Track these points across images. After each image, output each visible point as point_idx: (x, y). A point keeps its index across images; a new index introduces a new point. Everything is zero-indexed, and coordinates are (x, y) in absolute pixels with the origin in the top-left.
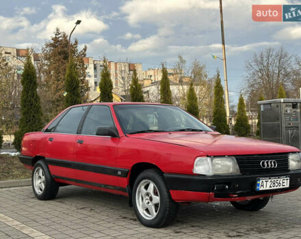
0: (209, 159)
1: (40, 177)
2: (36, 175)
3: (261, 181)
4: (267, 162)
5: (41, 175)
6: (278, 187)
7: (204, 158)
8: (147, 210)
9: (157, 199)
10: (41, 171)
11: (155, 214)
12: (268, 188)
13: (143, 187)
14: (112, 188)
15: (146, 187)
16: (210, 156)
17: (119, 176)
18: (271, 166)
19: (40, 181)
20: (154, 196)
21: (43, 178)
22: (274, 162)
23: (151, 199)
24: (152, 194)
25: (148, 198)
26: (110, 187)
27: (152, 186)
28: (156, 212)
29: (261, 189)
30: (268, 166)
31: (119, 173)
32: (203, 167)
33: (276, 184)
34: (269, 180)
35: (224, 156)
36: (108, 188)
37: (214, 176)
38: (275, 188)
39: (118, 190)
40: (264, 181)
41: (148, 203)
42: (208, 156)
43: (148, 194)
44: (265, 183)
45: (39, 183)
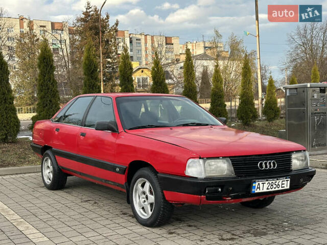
0: (201, 161)
1: (48, 167)
2: (45, 165)
3: (257, 183)
4: (266, 163)
5: (49, 165)
6: (277, 189)
7: (196, 160)
8: (143, 208)
9: (152, 198)
10: (49, 161)
11: (150, 213)
12: (265, 190)
13: (140, 185)
14: (112, 183)
15: (143, 186)
16: (203, 158)
17: (118, 172)
18: (270, 166)
19: (48, 171)
20: (150, 196)
21: (51, 167)
22: (274, 163)
23: (147, 198)
24: (148, 193)
25: (144, 196)
26: (110, 182)
27: (148, 185)
28: (151, 211)
30: (266, 167)
31: (118, 169)
32: (195, 169)
34: (267, 182)
35: (218, 158)
36: (109, 183)
37: (206, 179)
38: (273, 190)
39: (118, 186)
40: (260, 183)
41: (145, 201)
42: (200, 158)
43: (144, 193)
44: (261, 185)
45: (48, 174)
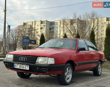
3: (15, 64)
4: (22, 58)
6: (23, 69)
12: (18, 68)
29: (16, 67)
33: (22, 67)
34: (19, 65)
38: (21, 68)
40: (16, 65)
44: (17, 66)
